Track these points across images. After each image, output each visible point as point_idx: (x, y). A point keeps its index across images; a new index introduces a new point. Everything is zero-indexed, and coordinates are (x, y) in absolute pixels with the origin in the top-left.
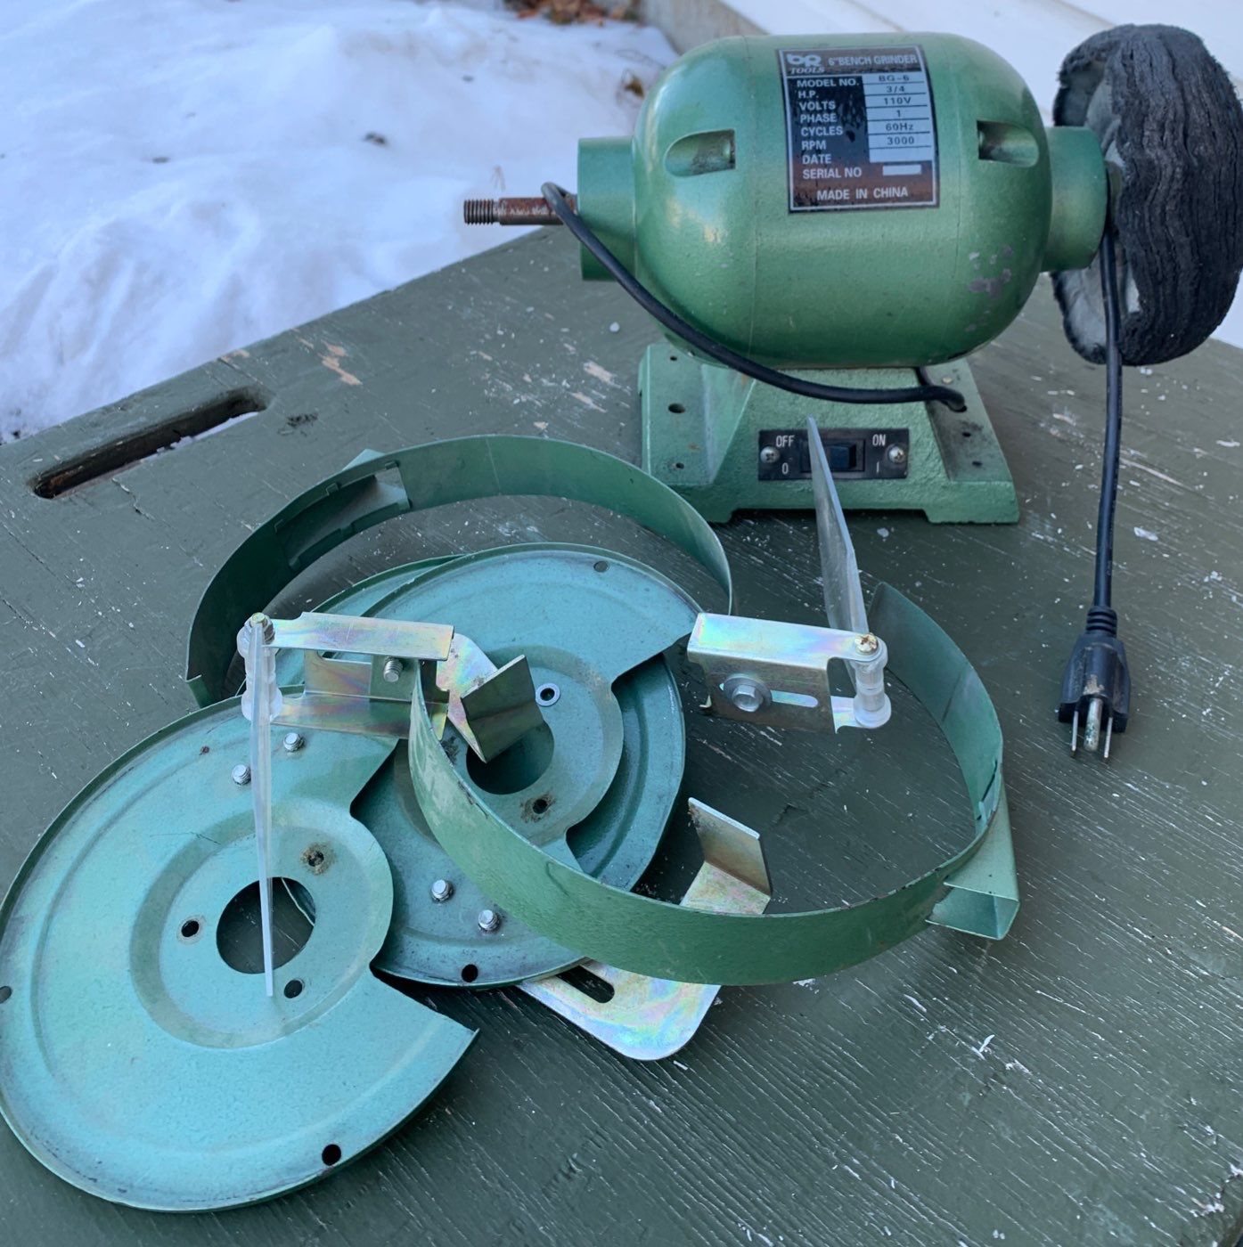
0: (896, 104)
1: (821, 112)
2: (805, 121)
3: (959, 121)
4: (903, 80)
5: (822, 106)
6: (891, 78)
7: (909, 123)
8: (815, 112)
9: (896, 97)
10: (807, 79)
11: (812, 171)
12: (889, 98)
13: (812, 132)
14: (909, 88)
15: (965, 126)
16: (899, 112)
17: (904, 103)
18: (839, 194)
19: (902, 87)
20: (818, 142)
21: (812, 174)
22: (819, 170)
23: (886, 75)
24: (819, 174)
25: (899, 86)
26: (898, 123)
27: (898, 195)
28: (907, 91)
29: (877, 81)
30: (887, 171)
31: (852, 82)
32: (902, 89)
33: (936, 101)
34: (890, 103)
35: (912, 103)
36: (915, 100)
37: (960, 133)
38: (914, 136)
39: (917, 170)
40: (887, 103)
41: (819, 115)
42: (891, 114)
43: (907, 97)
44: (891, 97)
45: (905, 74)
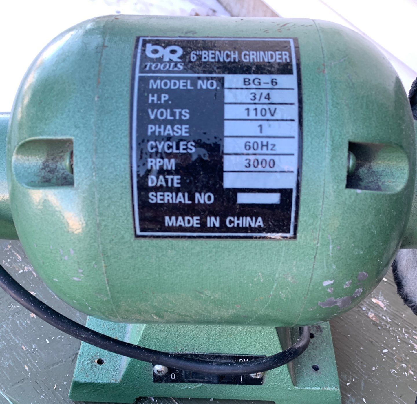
0: (259, 117)
1: (172, 123)
2: (153, 133)
3: (329, 143)
4: (270, 86)
5: (173, 114)
6: (256, 82)
7: (271, 141)
8: (166, 122)
9: (259, 107)
10: (162, 78)
11: (159, 194)
12: (252, 107)
13: (160, 147)
14: (276, 96)
15: (335, 148)
16: (261, 126)
17: (268, 116)
18: (189, 222)
19: (268, 94)
20: (166, 160)
21: (159, 197)
22: (166, 194)
23: (252, 77)
24: (166, 198)
25: (265, 92)
26: (259, 140)
27: (253, 225)
28: (273, 100)
29: (241, 84)
30: (243, 199)
31: (212, 85)
32: (268, 97)
33: (305, 115)
34: (252, 115)
35: (277, 116)
36: (281, 112)
37: (328, 157)
38: (276, 158)
39: (274, 199)
40: (248, 115)
41: (169, 127)
42: (252, 128)
43: (272, 107)
44: (254, 106)
45: (274, 76)
